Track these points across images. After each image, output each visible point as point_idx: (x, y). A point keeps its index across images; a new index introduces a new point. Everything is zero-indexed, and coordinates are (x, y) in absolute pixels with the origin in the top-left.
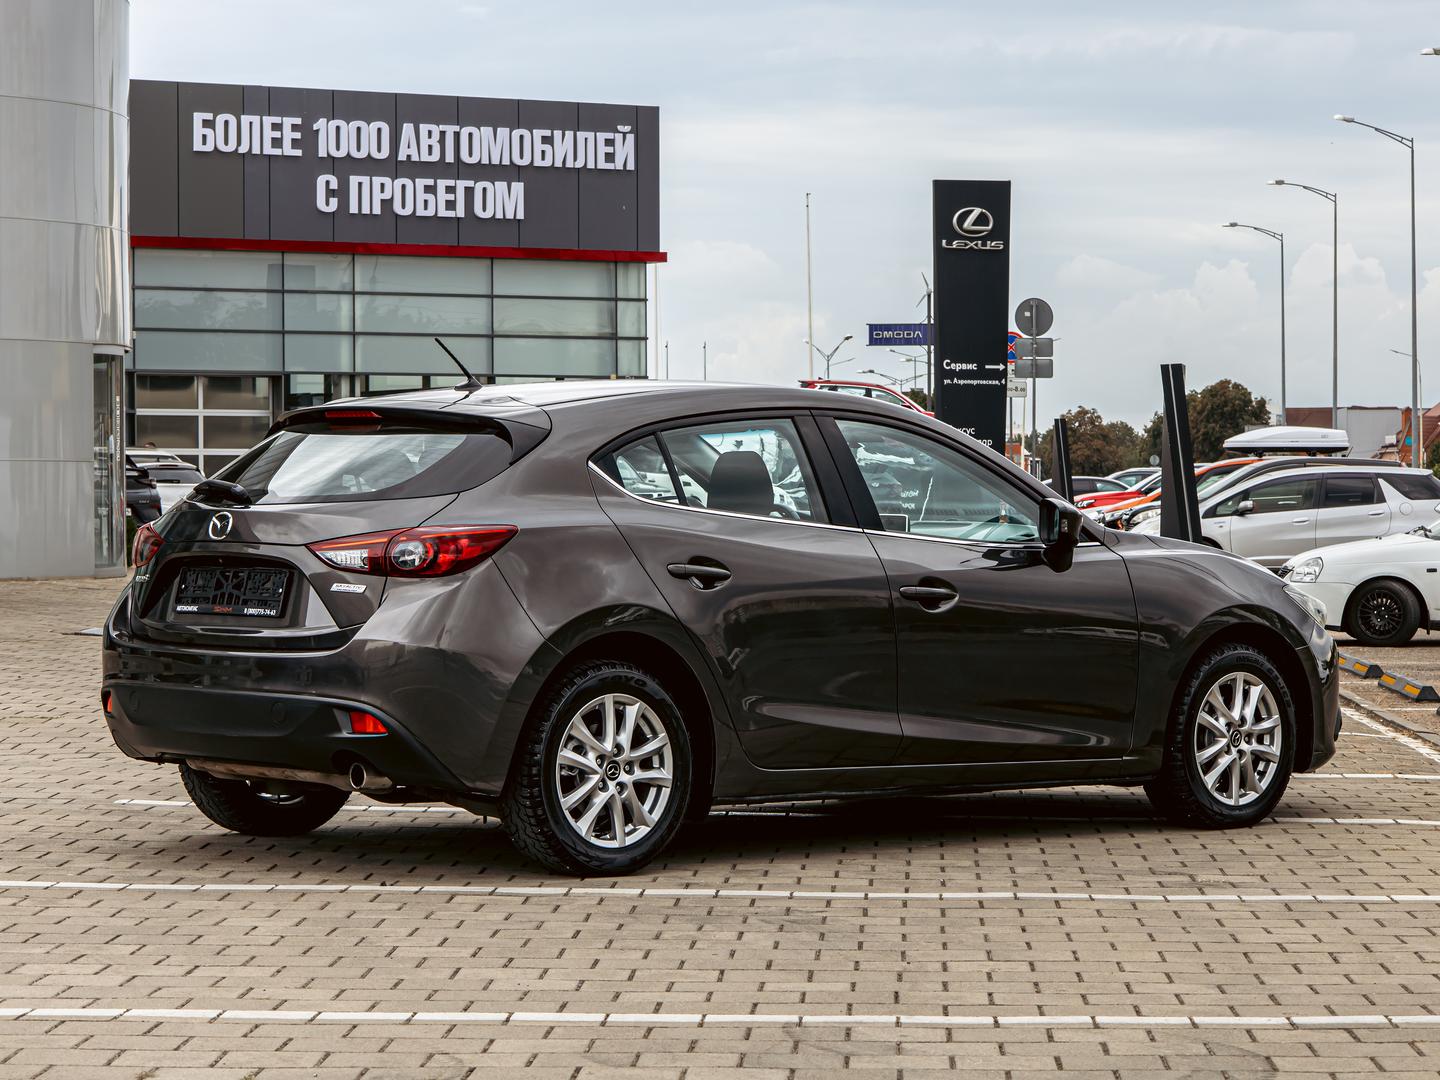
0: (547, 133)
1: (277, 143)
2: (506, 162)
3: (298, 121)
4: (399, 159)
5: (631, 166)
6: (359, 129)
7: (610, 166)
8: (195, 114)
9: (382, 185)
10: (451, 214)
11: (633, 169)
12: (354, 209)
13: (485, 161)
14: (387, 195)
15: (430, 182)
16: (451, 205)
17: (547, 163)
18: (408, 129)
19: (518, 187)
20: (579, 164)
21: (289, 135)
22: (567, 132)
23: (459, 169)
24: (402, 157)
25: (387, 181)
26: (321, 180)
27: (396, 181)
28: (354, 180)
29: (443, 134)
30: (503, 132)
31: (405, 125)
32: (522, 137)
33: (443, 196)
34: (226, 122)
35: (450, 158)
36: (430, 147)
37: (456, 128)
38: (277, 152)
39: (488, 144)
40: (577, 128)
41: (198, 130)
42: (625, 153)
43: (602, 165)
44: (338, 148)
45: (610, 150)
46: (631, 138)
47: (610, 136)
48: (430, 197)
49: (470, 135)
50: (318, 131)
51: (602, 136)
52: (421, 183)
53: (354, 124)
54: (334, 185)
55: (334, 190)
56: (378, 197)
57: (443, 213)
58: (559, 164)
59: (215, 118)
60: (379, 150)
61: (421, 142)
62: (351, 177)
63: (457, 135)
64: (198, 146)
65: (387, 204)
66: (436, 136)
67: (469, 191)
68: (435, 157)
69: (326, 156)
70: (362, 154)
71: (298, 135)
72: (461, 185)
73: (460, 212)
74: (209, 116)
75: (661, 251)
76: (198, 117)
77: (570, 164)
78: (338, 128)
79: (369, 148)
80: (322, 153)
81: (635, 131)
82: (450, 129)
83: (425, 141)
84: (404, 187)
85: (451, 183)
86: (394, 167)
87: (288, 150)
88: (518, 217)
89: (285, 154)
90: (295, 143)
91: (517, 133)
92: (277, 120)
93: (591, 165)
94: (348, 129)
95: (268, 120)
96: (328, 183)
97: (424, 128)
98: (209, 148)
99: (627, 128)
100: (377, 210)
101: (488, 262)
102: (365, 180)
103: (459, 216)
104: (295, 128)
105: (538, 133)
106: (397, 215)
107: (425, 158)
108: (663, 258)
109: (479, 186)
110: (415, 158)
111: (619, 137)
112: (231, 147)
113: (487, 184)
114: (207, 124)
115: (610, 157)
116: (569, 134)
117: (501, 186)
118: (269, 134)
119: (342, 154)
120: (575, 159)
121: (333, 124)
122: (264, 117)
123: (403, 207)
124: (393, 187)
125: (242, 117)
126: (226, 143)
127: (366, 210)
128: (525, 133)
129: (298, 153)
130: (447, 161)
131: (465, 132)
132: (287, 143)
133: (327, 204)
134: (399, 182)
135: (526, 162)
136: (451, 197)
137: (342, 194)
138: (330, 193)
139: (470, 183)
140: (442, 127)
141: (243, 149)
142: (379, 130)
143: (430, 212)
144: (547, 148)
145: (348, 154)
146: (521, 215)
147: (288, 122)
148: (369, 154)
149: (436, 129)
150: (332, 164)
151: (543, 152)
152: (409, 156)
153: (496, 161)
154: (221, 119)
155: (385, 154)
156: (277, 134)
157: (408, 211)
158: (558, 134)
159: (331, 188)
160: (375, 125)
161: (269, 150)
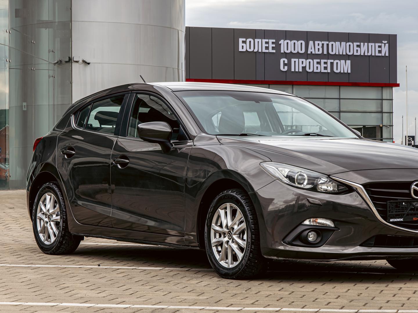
0: (359, 44)
1: (267, 48)
2: (344, 53)
3: (274, 41)
4: (308, 53)
5: (387, 55)
6: (294, 43)
7: (380, 55)
8: (240, 39)
9: (302, 62)
10: (326, 71)
11: (388, 55)
12: (293, 70)
13: (337, 53)
14: (304, 65)
15: (319, 61)
16: (326, 68)
17: (359, 54)
18: (311, 43)
19: (349, 62)
20: (369, 54)
21: (271, 46)
22: (365, 43)
23: (329, 56)
24: (309, 52)
25: (304, 60)
26: (282, 61)
27: (307, 60)
28: (293, 60)
29: (323, 44)
30: (343, 44)
31: (310, 42)
32: (350, 45)
33: (323, 65)
34: (250, 42)
35: (325, 52)
36: (319, 49)
37: (328, 42)
38: (267, 51)
39: (338, 48)
40: (369, 42)
41: (241, 44)
42: (385, 50)
43: (377, 54)
44: (287, 50)
45: (380, 49)
46: (387, 45)
47: (380, 44)
48: (319, 66)
49: (332, 45)
50: (281, 44)
51: (377, 45)
52: (316, 61)
53: (293, 42)
54: (286, 62)
55: (286, 64)
56: (301, 66)
57: (323, 71)
58: (362, 54)
59: (246, 40)
60: (301, 50)
61: (316, 47)
62: (292, 59)
63: (328, 45)
64: (241, 49)
65: (304, 68)
66: (321, 45)
67: (332, 64)
68: (320, 52)
69: (283, 52)
70: (296, 52)
71: (274, 46)
72: (329, 61)
73: (329, 70)
74: (244, 40)
75: (398, 83)
76: (241, 40)
77: (366, 54)
78: (287, 43)
79: (298, 49)
80: (282, 51)
81: (389, 43)
82: (325, 43)
83: (317, 47)
84: (310, 62)
85: (326, 61)
86: (307, 56)
87: (271, 50)
88: (348, 72)
89: (270, 52)
90: (273, 48)
91: (348, 44)
92: (267, 40)
93: (373, 54)
94: (291, 43)
95: (264, 41)
96: (284, 61)
97: (316, 43)
98: (244, 50)
99: (386, 42)
100: (301, 70)
101: (338, 87)
102: (297, 60)
103: (328, 72)
104: (273, 43)
105: (355, 44)
106: (307, 72)
107: (317, 52)
108: (398, 85)
109: (335, 62)
110: (313, 53)
111: (383, 45)
112: (252, 50)
113: (338, 61)
114: (243, 42)
115: (380, 52)
116: (366, 44)
117: (343, 62)
118: (264, 45)
119: (289, 51)
120: (368, 52)
121: (286, 41)
122: (263, 40)
123: (310, 69)
124: (306, 62)
125: (255, 39)
126: (250, 48)
127: (297, 70)
128: (351, 44)
129: (274, 51)
130: (324, 53)
131: (330, 44)
132: (270, 48)
133: (284, 68)
134: (308, 61)
135: (351, 53)
136: (326, 65)
137: (289, 65)
138: (285, 65)
139: (332, 61)
140: (323, 42)
141: (256, 50)
142: (301, 43)
143: (319, 71)
144: (358, 49)
145: (291, 52)
146: (349, 72)
147: (271, 41)
148: (298, 51)
149: (320, 43)
150: (285, 55)
151: (357, 50)
152: (311, 52)
153: (341, 53)
154: (248, 40)
155: (303, 51)
156: (267, 45)
157: (311, 70)
158: (362, 44)
159: (285, 63)
160: (300, 42)
161: (264, 50)
